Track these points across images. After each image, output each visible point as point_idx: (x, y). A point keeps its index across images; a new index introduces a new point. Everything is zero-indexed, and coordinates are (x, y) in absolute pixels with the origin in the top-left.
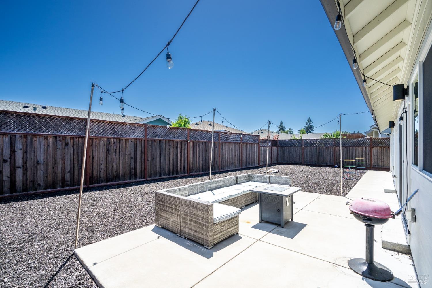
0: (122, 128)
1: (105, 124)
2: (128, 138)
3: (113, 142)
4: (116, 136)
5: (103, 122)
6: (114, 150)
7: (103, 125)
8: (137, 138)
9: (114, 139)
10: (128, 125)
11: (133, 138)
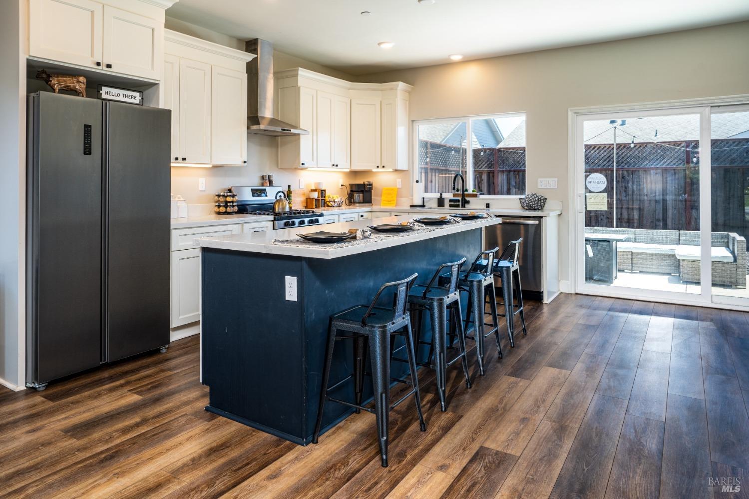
0: (637, 152)
1: (608, 149)
2: (648, 168)
3: (621, 176)
4: (626, 167)
5: (605, 147)
6: (624, 188)
7: (605, 151)
8: (666, 168)
9: (623, 171)
10: (649, 146)
11: (658, 168)
